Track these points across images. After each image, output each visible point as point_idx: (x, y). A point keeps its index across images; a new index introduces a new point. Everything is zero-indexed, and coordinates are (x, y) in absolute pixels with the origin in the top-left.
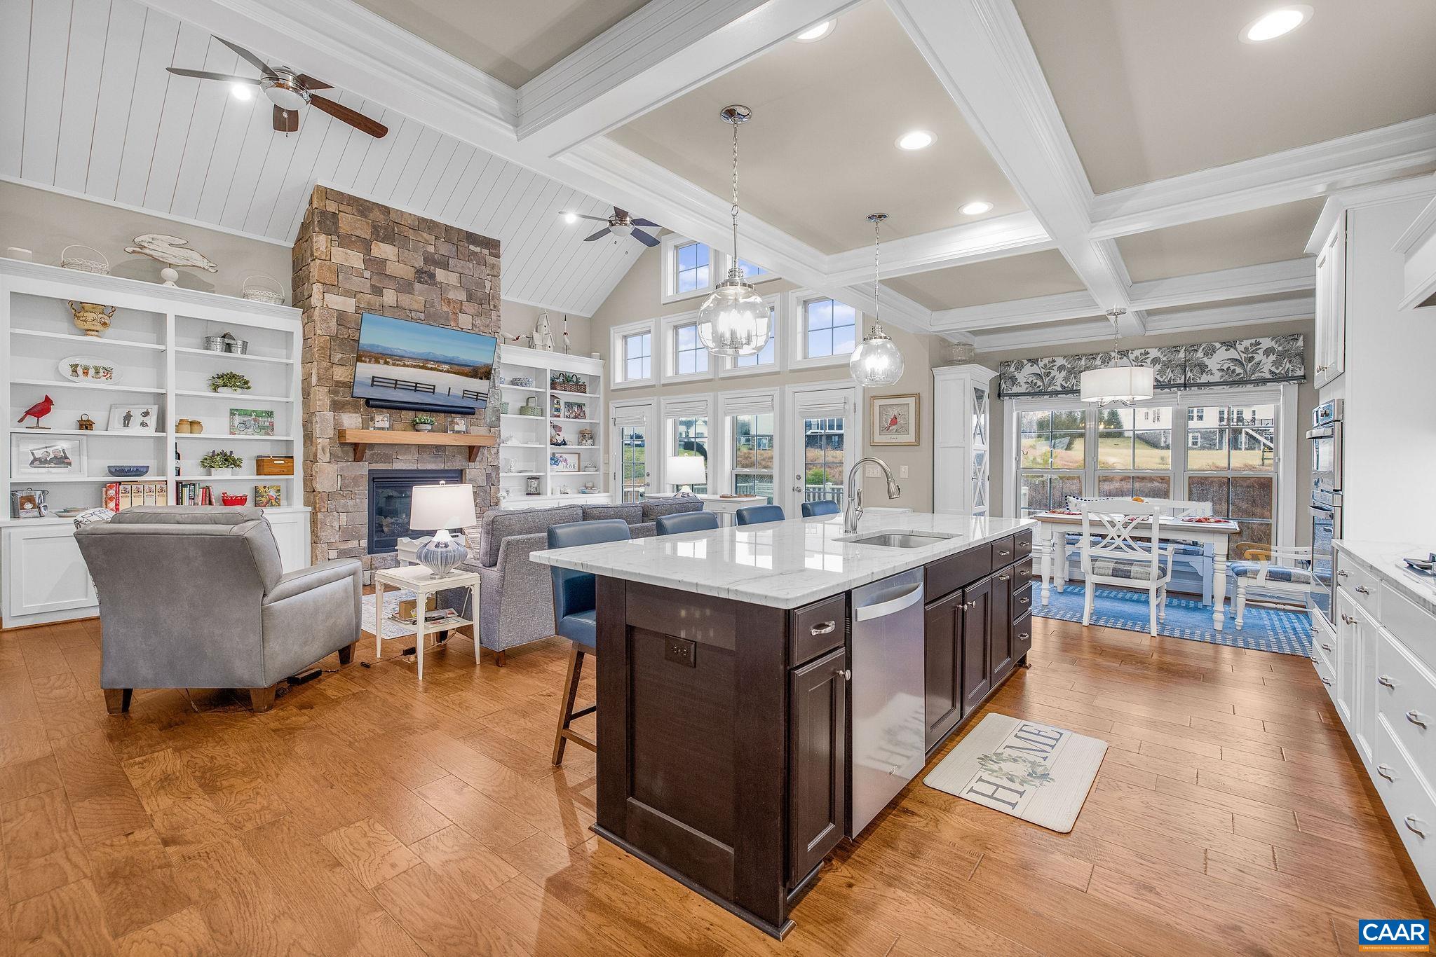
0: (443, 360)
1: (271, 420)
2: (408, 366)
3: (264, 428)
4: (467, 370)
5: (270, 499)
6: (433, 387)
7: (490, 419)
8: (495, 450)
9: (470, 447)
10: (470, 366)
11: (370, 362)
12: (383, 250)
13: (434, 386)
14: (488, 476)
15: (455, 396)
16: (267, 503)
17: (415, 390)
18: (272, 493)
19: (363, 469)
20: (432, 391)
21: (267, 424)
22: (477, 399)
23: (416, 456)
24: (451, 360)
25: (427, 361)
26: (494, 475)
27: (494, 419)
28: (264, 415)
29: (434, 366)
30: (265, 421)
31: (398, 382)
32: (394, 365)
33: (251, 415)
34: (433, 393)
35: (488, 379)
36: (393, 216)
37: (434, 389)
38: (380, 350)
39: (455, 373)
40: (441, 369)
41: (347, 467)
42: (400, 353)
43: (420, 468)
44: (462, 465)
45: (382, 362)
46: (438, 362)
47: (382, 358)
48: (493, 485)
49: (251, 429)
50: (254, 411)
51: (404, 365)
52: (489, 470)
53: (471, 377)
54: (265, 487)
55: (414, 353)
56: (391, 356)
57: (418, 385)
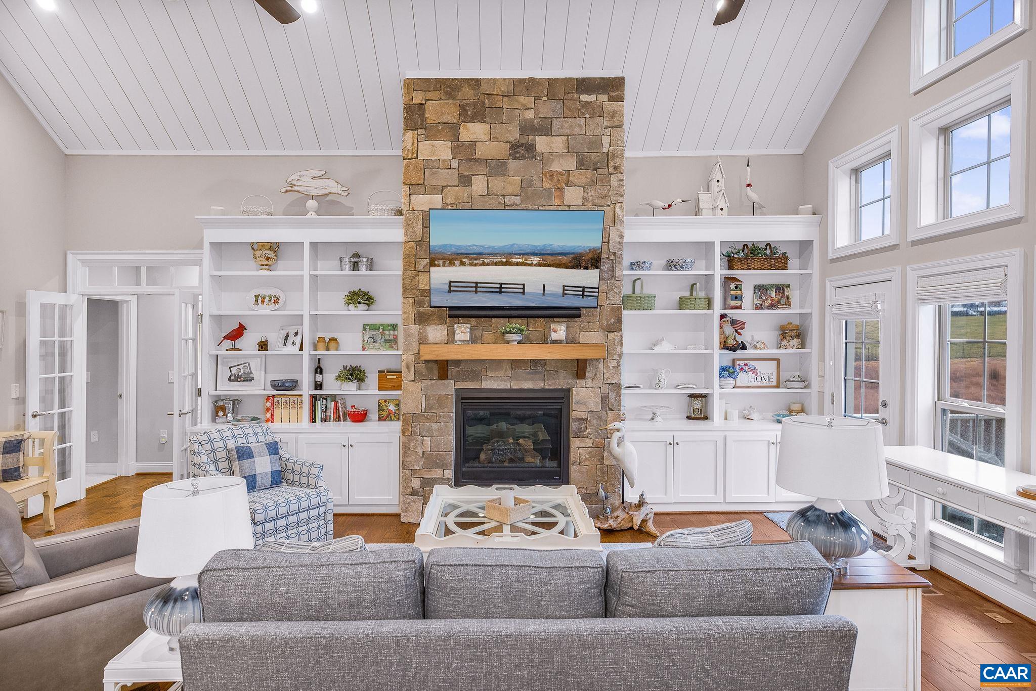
0: (531, 252)
1: (395, 333)
2: (488, 264)
3: (387, 341)
4: (565, 259)
5: (390, 414)
6: (522, 287)
7: (608, 320)
8: (614, 363)
9: (577, 359)
10: (569, 254)
11: (444, 265)
12: (474, 131)
13: (524, 285)
14: (604, 398)
15: (554, 295)
16: (387, 417)
17: (500, 292)
18: (392, 407)
19: (449, 388)
20: (522, 290)
21: (392, 337)
22: (583, 296)
23: (509, 372)
24: (541, 249)
25: (511, 255)
26: (612, 396)
27: (613, 320)
28: (389, 328)
29: (520, 260)
30: (390, 334)
31: (479, 285)
32: (471, 265)
33: (379, 329)
34: (523, 293)
35: (597, 267)
36: (484, 88)
37: (524, 289)
38: (454, 250)
39: (549, 266)
40: (530, 262)
41: (432, 385)
42: (477, 250)
43: (514, 387)
44: (568, 384)
45: (457, 263)
46: (524, 254)
47: (457, 259)
48: (611, 410)
49: (377, 344)
50: (382, 325)
51: (484, 264)
52: (605, 390)
53: (572, 267)
54: (385, 401)
55: (493, 248)
56: (467, 255)
57: (503, 286)
